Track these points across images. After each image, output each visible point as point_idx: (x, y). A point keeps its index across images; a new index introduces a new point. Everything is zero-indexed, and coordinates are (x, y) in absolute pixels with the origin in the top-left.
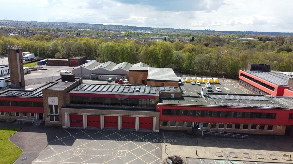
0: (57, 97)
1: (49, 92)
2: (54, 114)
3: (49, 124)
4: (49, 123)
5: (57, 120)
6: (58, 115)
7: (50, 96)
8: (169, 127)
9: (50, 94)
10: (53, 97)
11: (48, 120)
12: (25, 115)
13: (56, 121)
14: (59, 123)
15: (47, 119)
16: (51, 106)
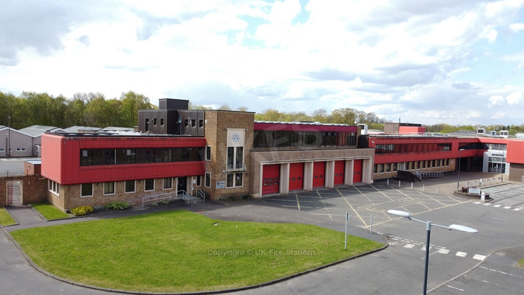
0: (243, 128)
1: (229, 116)
2: (235, 169)
3: (223, 195)
4: (223, 192)
5: (239, 183)
6: (241, 169)
7: (231, 127)
8: (379, 173)
9: (231, 121)
10: (236, 128)
11: (221, 186)
12: (149, 186)
13: (236, 185)
14: (242, 191)
15: (220, 182)
16: (231, 150)
